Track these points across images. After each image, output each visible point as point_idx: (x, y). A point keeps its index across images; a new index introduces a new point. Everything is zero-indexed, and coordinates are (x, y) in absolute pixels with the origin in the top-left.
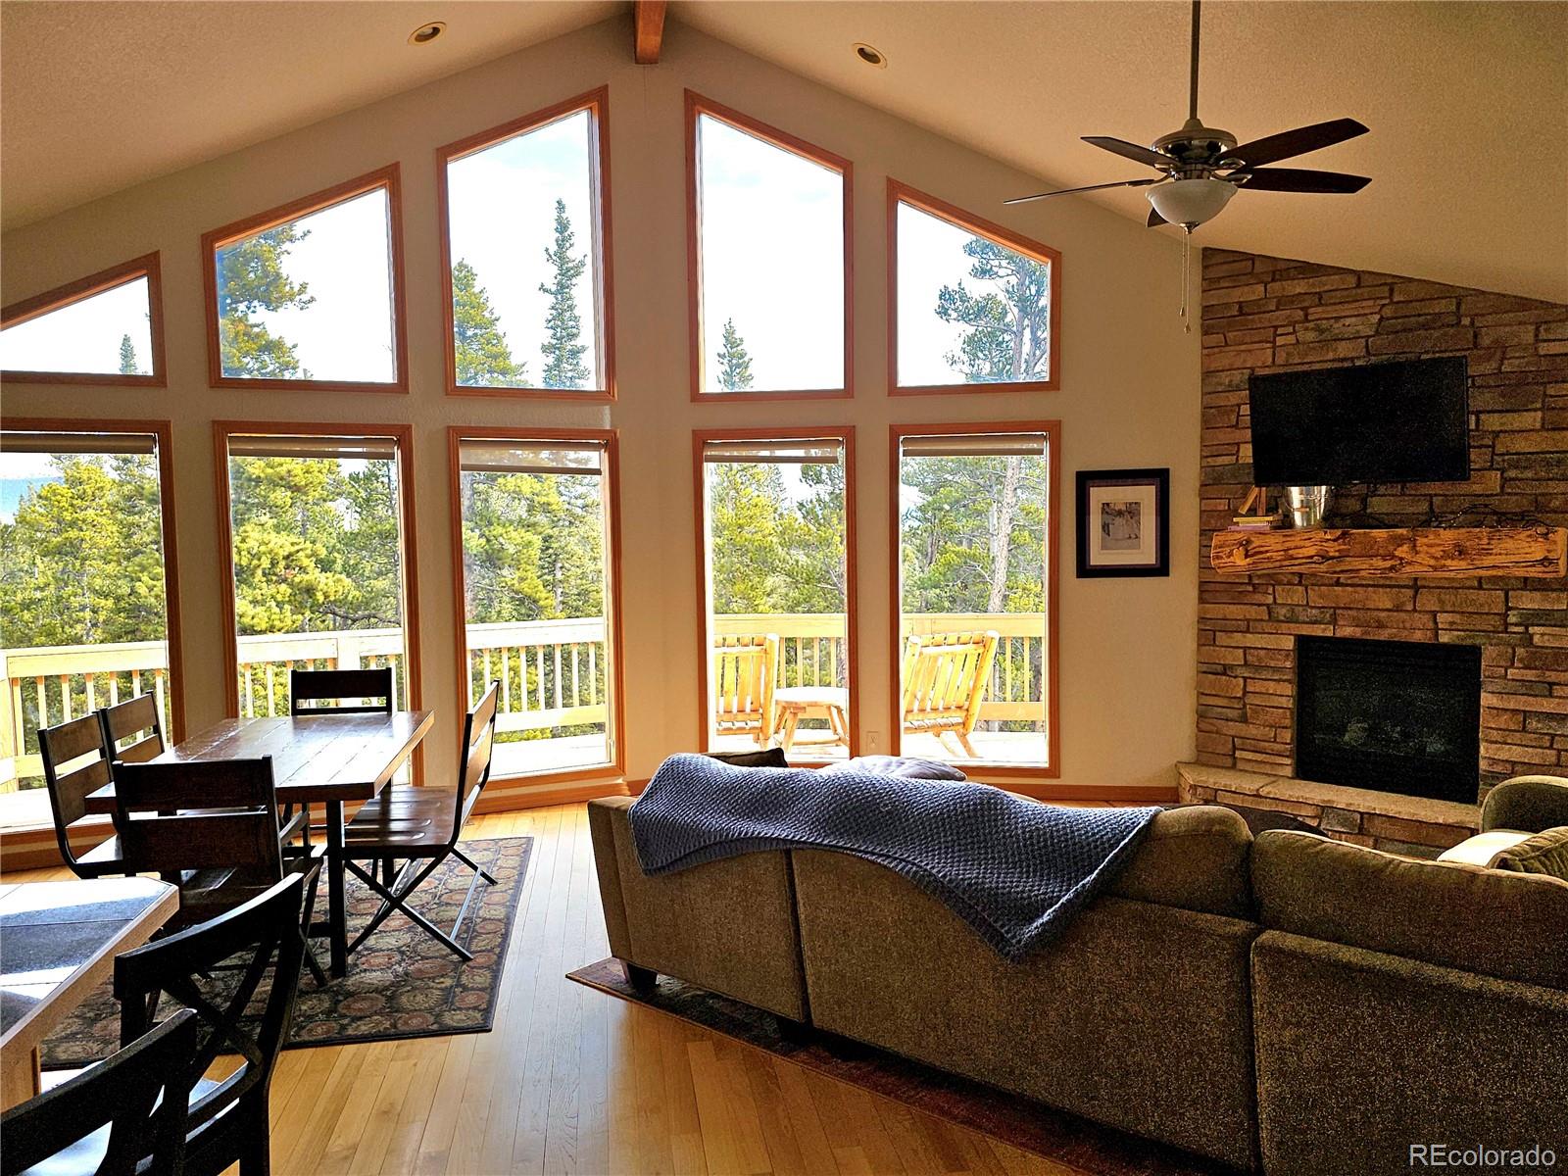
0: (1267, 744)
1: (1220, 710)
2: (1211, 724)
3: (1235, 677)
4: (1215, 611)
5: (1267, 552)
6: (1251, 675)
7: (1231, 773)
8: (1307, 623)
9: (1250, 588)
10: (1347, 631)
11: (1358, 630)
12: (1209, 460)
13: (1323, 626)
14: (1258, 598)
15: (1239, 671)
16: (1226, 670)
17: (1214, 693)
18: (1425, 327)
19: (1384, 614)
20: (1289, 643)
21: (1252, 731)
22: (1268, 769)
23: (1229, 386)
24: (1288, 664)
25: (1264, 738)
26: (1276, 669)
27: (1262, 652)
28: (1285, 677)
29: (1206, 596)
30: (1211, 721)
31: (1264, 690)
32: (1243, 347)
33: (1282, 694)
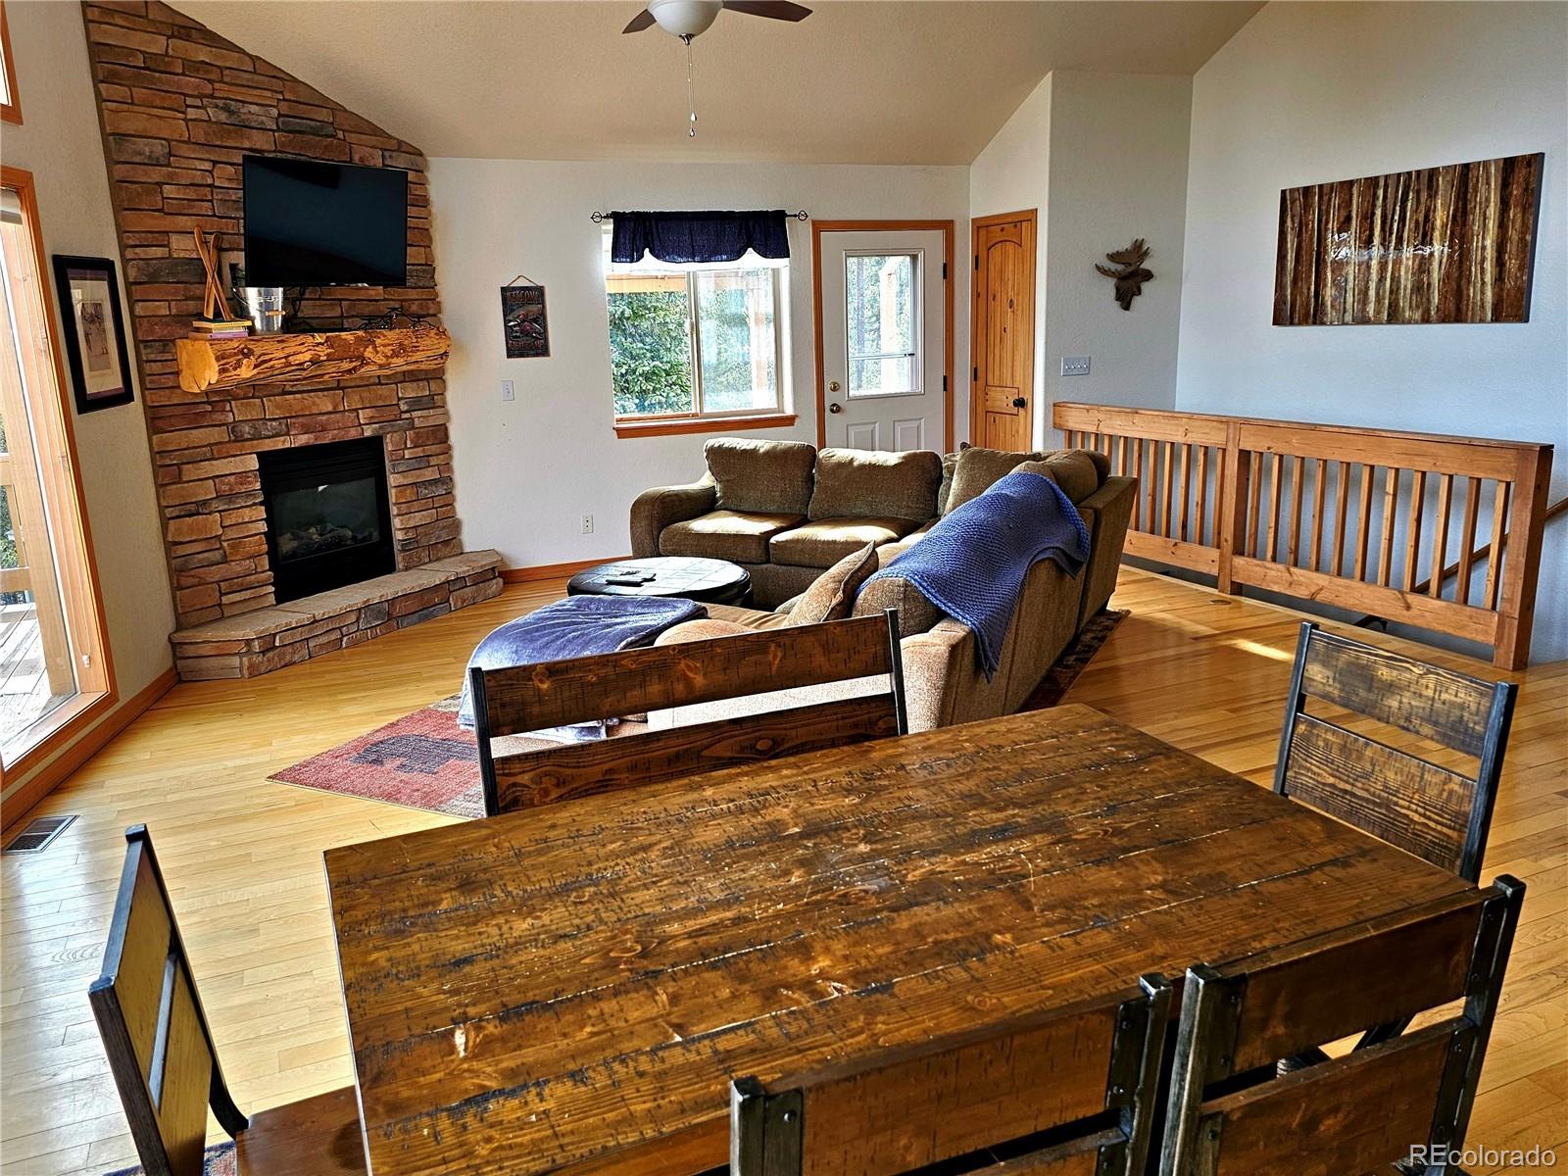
0: (253, 577)
1: (200, 556)
2: (193, 576)
3: (209, 514)
4: (175, 439)
5: (271, 360)
6: (226, 507)
7: (222, 625)
8: (269, 437)
9: (209, 408)
10: (303, 440)
11: (312, 436)
12: (138, 250)
13: (282, 438)
14: (218, 417)
15: (214, 505)
16: (200, 508)
17: (194, 538)
18: (315, 132)
19: (325, 418)
20: (253, 463)
21: (236, 568)
22: (254, 605)
23: (150, 157)
24: (258, 486)
25: (247, 572)
26: (249, 494)
27: (232, 479)
28: (257, 501)
29: (160, 424)
30: (193, 573)
31: (240, 521)
32: (155, 111)
33: (255, 519)
